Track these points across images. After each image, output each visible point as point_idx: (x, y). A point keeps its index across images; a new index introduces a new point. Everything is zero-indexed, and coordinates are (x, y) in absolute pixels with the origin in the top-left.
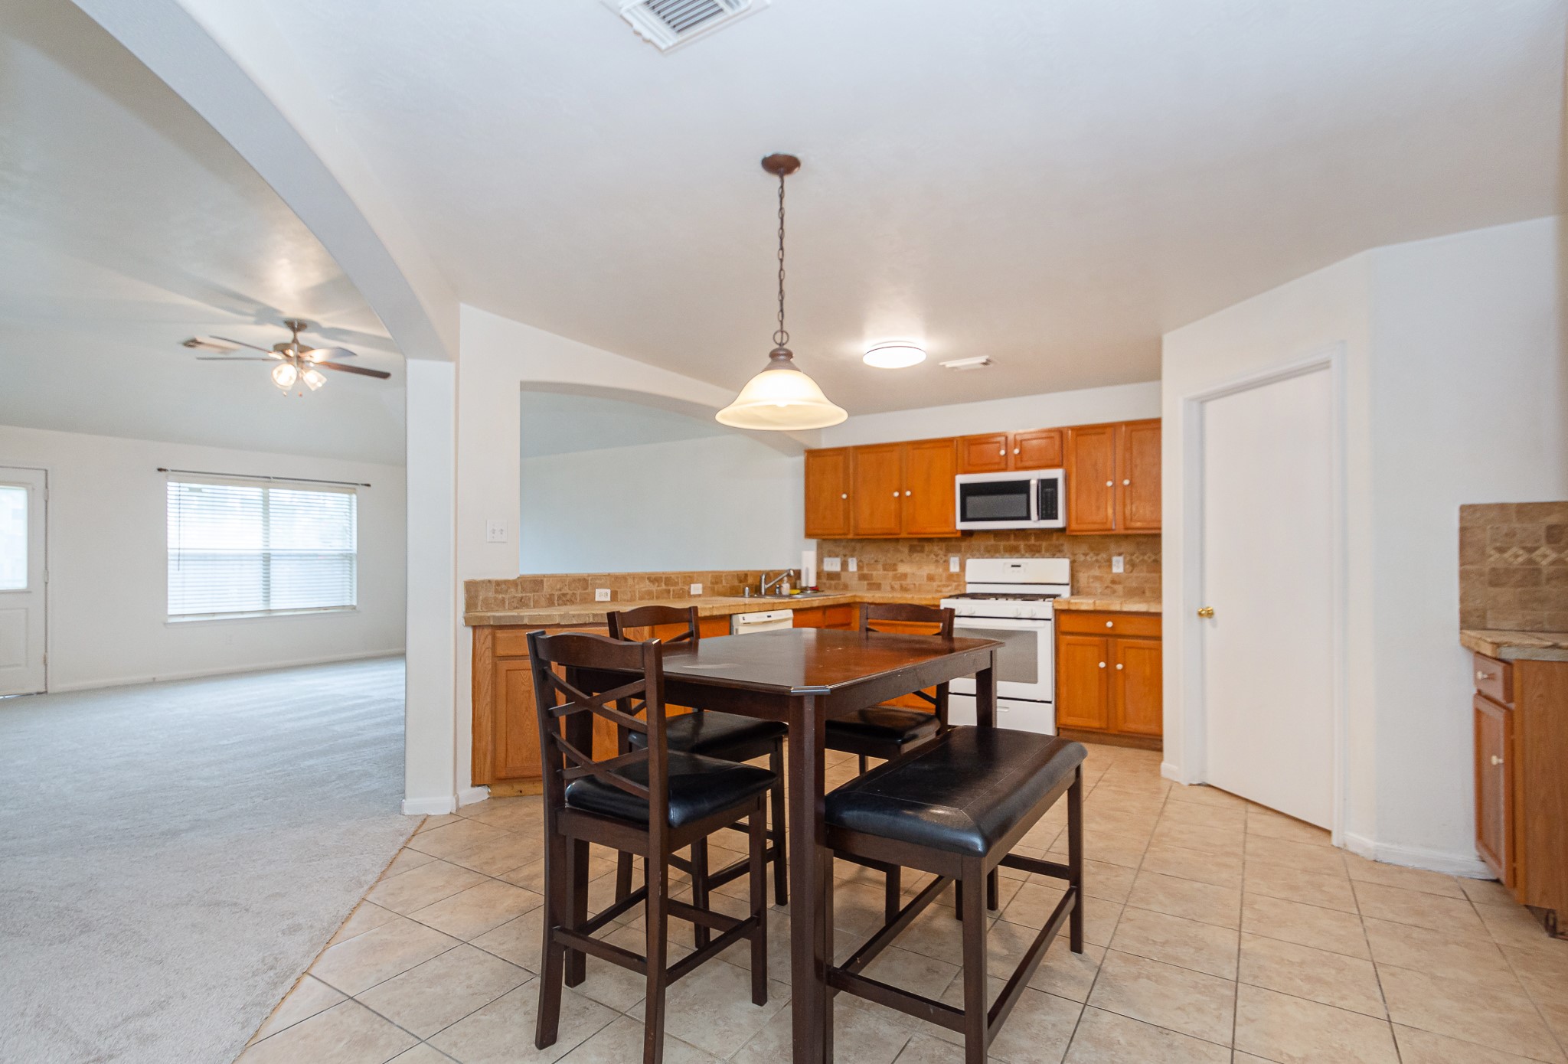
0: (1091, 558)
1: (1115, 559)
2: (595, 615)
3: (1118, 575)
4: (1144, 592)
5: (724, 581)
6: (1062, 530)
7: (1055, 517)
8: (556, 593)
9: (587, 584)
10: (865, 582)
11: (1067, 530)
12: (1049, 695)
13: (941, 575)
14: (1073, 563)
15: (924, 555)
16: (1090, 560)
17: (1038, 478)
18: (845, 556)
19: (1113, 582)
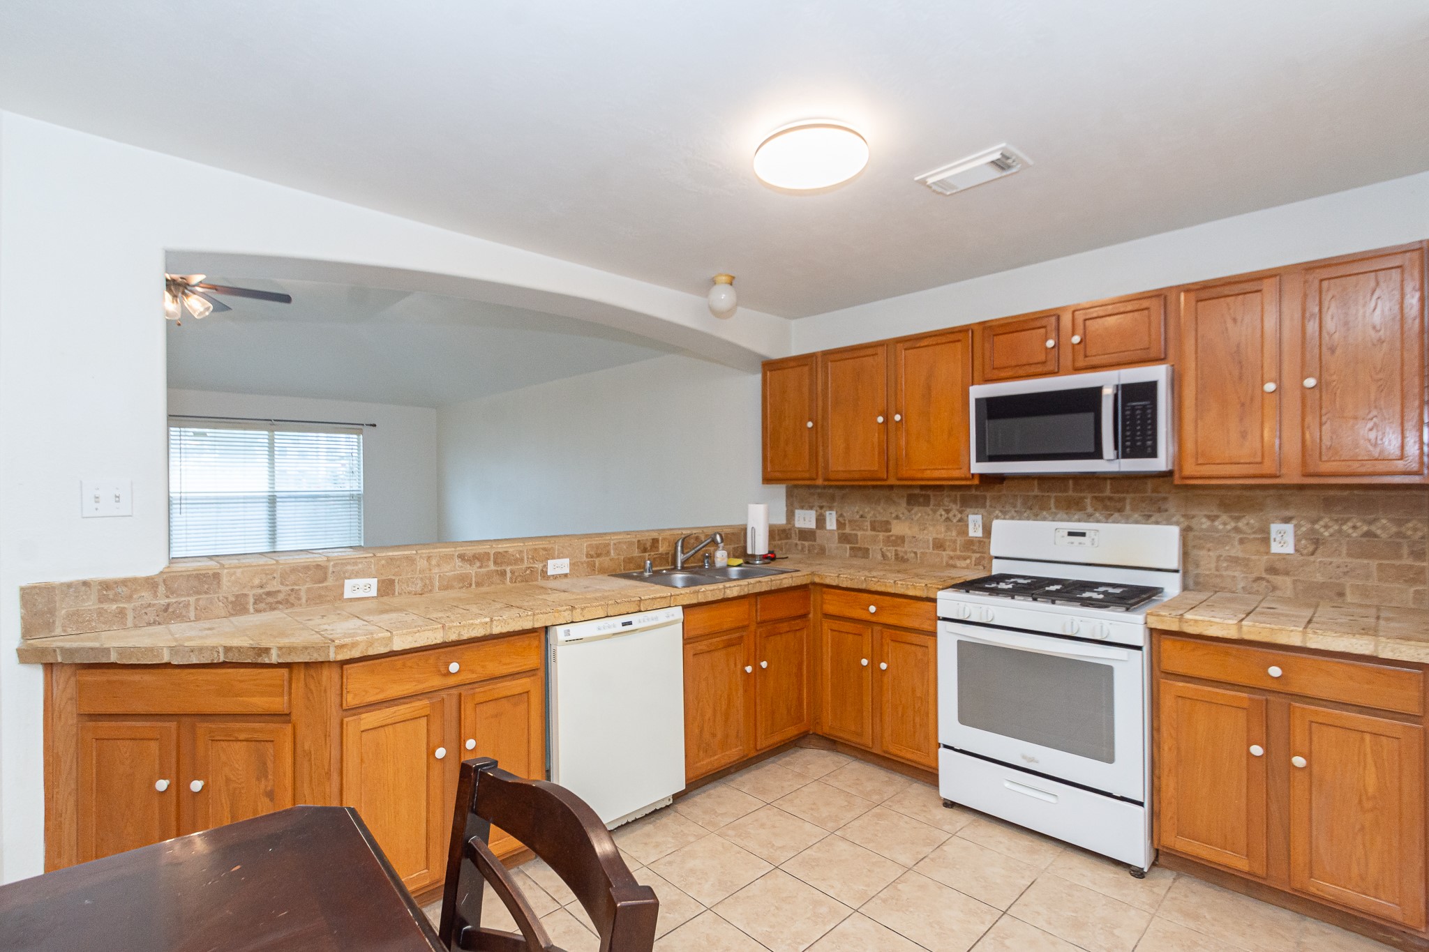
0: (1225, 524)
1: (1275, 528)
2: (227, 649)
3: (1283, 557)
4: (1341, 594)
5: (612, 552)
6: (1168, 475)
7: (1153, 454)
8: (251, 593)
9: (326, 574)
10: (848, 546)
11: (1177, 476)
12: (1138, 789)
13: (955, 542)
14: (1186, 532)
15: (928, 509)
16: (1221, 527)
17: (1117, 383)
18: (821, 507)
19: (1272, 570)
